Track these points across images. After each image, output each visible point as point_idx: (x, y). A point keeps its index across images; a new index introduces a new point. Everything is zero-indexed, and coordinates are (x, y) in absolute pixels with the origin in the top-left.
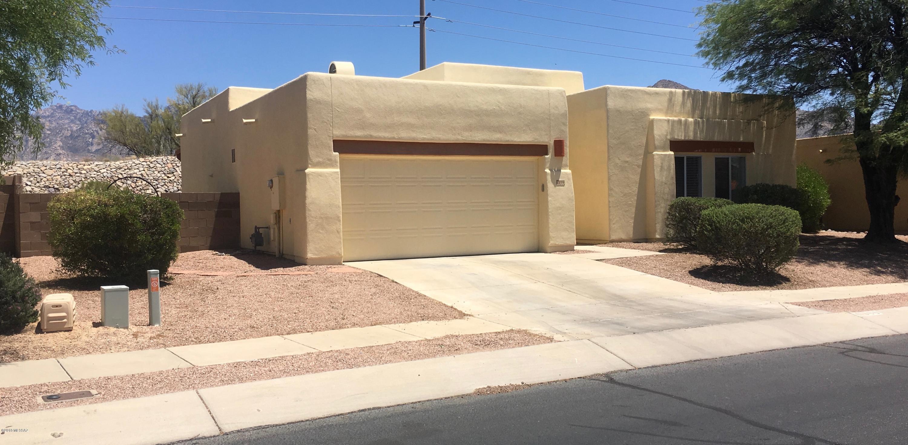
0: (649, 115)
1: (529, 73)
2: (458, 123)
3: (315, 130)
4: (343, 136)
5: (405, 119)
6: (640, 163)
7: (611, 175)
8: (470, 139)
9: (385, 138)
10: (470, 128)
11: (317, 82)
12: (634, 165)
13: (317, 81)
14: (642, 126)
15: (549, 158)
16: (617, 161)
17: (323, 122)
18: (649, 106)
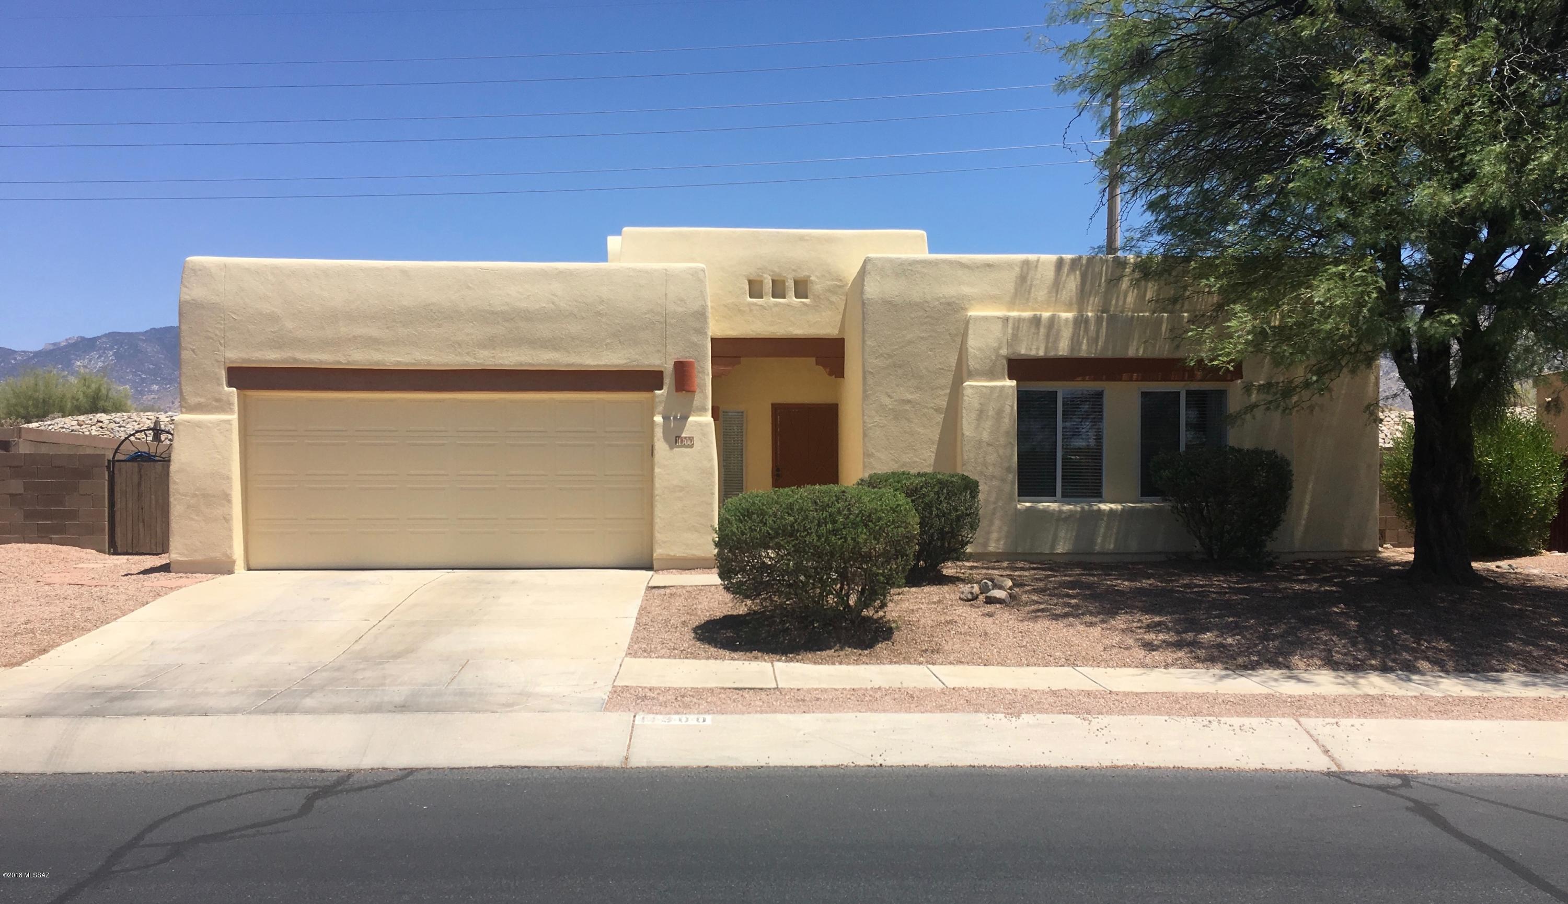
0: (966, 309)
1: (802, 238)
2: (468, 334)
3: (193, 350)
4: (244, 360)
5: (359, 330)
6: (944, 404)
7: (870, 428)
8: (490, 363)
9: (321, 362)
10: (491, 343)
11: (199, 272)
12: (926, 407)
13: (200, 270)
14: (948, 330)
15: (662, 395)
16: (886, 400)
17: (208, 338)
18: (966, 290)
